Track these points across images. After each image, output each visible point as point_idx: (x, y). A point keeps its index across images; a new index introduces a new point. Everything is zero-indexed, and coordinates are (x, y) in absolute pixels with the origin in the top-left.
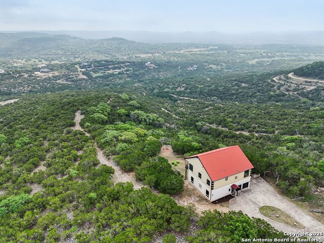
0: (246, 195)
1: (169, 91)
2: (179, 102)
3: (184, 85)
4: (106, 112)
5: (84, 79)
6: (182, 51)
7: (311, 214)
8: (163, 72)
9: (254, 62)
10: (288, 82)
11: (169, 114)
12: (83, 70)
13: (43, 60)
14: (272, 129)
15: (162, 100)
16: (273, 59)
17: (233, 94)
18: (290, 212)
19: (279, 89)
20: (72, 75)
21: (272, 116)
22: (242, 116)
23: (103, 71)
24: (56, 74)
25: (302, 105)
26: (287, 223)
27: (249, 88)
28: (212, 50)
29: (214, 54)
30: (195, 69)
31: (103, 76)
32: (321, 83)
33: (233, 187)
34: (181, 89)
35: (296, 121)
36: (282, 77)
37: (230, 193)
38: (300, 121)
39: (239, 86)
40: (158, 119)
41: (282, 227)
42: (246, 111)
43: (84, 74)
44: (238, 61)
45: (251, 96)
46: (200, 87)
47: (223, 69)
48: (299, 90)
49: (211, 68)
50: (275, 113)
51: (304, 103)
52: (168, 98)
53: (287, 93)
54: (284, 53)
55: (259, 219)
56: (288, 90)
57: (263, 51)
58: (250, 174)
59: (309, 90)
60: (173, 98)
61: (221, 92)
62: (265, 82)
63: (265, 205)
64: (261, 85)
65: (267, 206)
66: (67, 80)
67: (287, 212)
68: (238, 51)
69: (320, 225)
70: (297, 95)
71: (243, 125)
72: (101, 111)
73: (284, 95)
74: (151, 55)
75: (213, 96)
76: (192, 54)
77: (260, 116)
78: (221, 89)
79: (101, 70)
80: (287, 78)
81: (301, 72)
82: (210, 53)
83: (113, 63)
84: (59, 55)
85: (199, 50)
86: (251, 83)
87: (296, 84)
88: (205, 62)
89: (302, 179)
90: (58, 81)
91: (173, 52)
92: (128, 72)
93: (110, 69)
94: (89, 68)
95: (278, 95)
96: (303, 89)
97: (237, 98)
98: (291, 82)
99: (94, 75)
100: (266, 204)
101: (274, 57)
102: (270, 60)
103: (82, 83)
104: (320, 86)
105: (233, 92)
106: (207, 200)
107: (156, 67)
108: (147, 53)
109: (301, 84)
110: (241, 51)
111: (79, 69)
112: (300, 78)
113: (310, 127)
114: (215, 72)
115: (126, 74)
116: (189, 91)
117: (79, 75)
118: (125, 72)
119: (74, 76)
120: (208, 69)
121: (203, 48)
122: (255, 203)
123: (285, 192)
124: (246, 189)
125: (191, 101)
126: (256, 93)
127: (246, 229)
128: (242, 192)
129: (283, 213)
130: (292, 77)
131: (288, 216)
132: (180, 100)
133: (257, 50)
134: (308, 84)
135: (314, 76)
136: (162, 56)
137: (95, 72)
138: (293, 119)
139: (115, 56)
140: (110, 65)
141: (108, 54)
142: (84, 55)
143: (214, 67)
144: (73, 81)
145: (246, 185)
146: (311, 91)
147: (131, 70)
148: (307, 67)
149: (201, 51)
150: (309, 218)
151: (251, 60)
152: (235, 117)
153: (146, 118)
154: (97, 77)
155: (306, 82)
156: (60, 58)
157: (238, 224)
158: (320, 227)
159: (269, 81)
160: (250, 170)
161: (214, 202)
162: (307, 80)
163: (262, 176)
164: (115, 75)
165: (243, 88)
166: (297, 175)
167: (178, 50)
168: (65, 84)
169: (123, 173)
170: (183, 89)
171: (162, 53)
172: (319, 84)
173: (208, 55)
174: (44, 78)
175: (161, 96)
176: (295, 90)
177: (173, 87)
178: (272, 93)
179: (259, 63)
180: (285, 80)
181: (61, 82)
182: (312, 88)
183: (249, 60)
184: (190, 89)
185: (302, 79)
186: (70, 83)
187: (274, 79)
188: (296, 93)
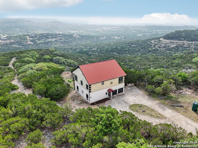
0: (120, 98)
1: (86, 50)
2: (92, 56)
3: (97, 47)
4: (35, 57)
5: (31, 44)
6: (97, 29)
7: (172, 107)
8: (84, 40)
9: (140, 35)
10: (160, 43)
11: (84, 61)
12: (31, 39)
13: (6, 34)
14: (149, 67)
15: (81, 55)
16: (152, 33)
17: (126, 51)
18: (155, 107)
19: (154, 47)
20: (23, 42)
21: (149, 60)
22: (130, 61)
23: (44, 40)
24: (12, 41)
25: (168, 54)
26: (151, 115)
27: (136, 47)
28: (115, 28)
29: (116, 31)
30: (105, 38)
31: (44, 43)
32: (180, 42)
33: (110, 90)
34: (95, 49)
35: (164, 61)
36: (157, 40)
37: (107, 96)
38: (166, 61)
39: (130, 46)
40: (74, 63)
41: (147, 118)
42: (133, 58)
43: (31, 41)
44: (131, 35)
45: (137, 52)
46: (106, 47)
47: (121, 39)
48: (166, 47)
49: (115, 38)
50: (151, 58)
51: (169, 53)
52: (85, 54)
53: (159, 49)
54: (158, 30)
55: (126, 112)
56: (159, 47)
57: (146, 29)
58: (123, 81)
59: (172, 47)
60: (88, 54)
61: (119, 50)
62: (146, 43)
63: (134, 103)
64: (144, 45)
65: (136, 104)
66: (19, 45)
67: (153, 108)
68: (131, 29)
69: (179, 116)
70: (165, 50)
71: (131, 66)
72: (30, 57)
73: (157, 50)
74: (77, 31)
75: (114, 52)
76: (103, 31)
77: (142, 60)
78: (119, 48)
79: (43, 39)
80: (160, 41)
81: (167, 37)
82: (114, 30)
83: (52, 35)
84: (17, 31)
85: (108, 28)
86: (138, 44)
87: (165, 44)
88: (111, 35)
89: (165, 82)
90: (13, 46)
91: (91, 30)
92: (61, 40)
93: (49, 38)
94: (35, 37)
95: (154, 50)
96: (169, 46)
97: (129, 52)
98: (162, 43)
99: (38, 42)
100: (136, 103)
101: (152, 32)
102: (150, 34)
103: (30, 46)
104: (179, 45)
105: (126, 49)
106: (87, 103)
107: (79, 37)
108: (75, 30)
109: (167, 44)
110: (133, 29)
111: (28, 38)
112: (167, 41)
113: (172, 64)
114: (117, 40)
115: (60, 41)
116: (99, 50)
117: (28, 42)
118: (59, 40)
119: (24, 42)
120: (113, 38)
121: (110, 28)
122: (126, 103)
123: (152, 94)
124: (121, 93)
125: (100, 55)
126: (140, 49)
127: (110, 119)
128: (118, 95)
129: (148, 108)
130: (162, 40)
131: (153, 110)
132: (93, 55)
133: (142, 29)
134: (172, 43)
135: (175, 39)
136: (85, 32)
137: (39, 40)
138: (163, 60)
139: (55, 32)
140: (49, 36)
141: (50, 31)
142: (34, 31)
143: (116, 38)
144: (23, 45)
145: (121, 90)
146: (173, 47)
147: (63, 39)
148: (171, 34)
149: (109, 29)
150: (170, 111)
151: (139, 34)
152: (126, 62)
153: (65, 62)
154: (40, 43)
155: (171, 42)
156: (18, 33)
157: (102, 115)
158: (179, 117)
159: (149, 43)
160: (124, 78)
161: (93, 104)
162: (171, 41)
163: (135, 85)
164: (52, 42)
165: (133, 47)
166: (161, 80)
167: (95, 29)
168: (17, 47)
169: (25, 89)
170: (96, 49)
171: (85, 30)
172: (178, 43)
173: (113, 31)
174: (3, 43)
175: (81, 53)
176: (164, 47)
177: (90, 48)
178: (150, 49)
179: (143, 36)
180: (158, 42)
181: (15, 46)
182: (174, 45)
183: (138, 34)
184: (100, 49)
185: (168, 41)
186: (21, 47)
187: (152, 41)
188: (164, 49)
